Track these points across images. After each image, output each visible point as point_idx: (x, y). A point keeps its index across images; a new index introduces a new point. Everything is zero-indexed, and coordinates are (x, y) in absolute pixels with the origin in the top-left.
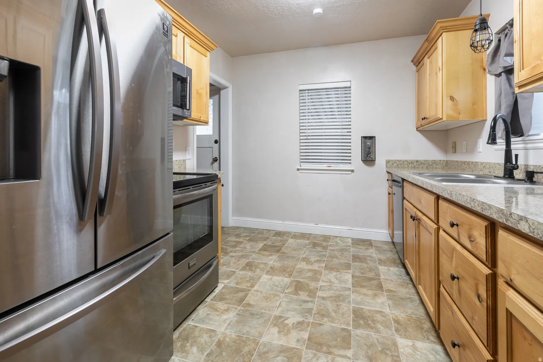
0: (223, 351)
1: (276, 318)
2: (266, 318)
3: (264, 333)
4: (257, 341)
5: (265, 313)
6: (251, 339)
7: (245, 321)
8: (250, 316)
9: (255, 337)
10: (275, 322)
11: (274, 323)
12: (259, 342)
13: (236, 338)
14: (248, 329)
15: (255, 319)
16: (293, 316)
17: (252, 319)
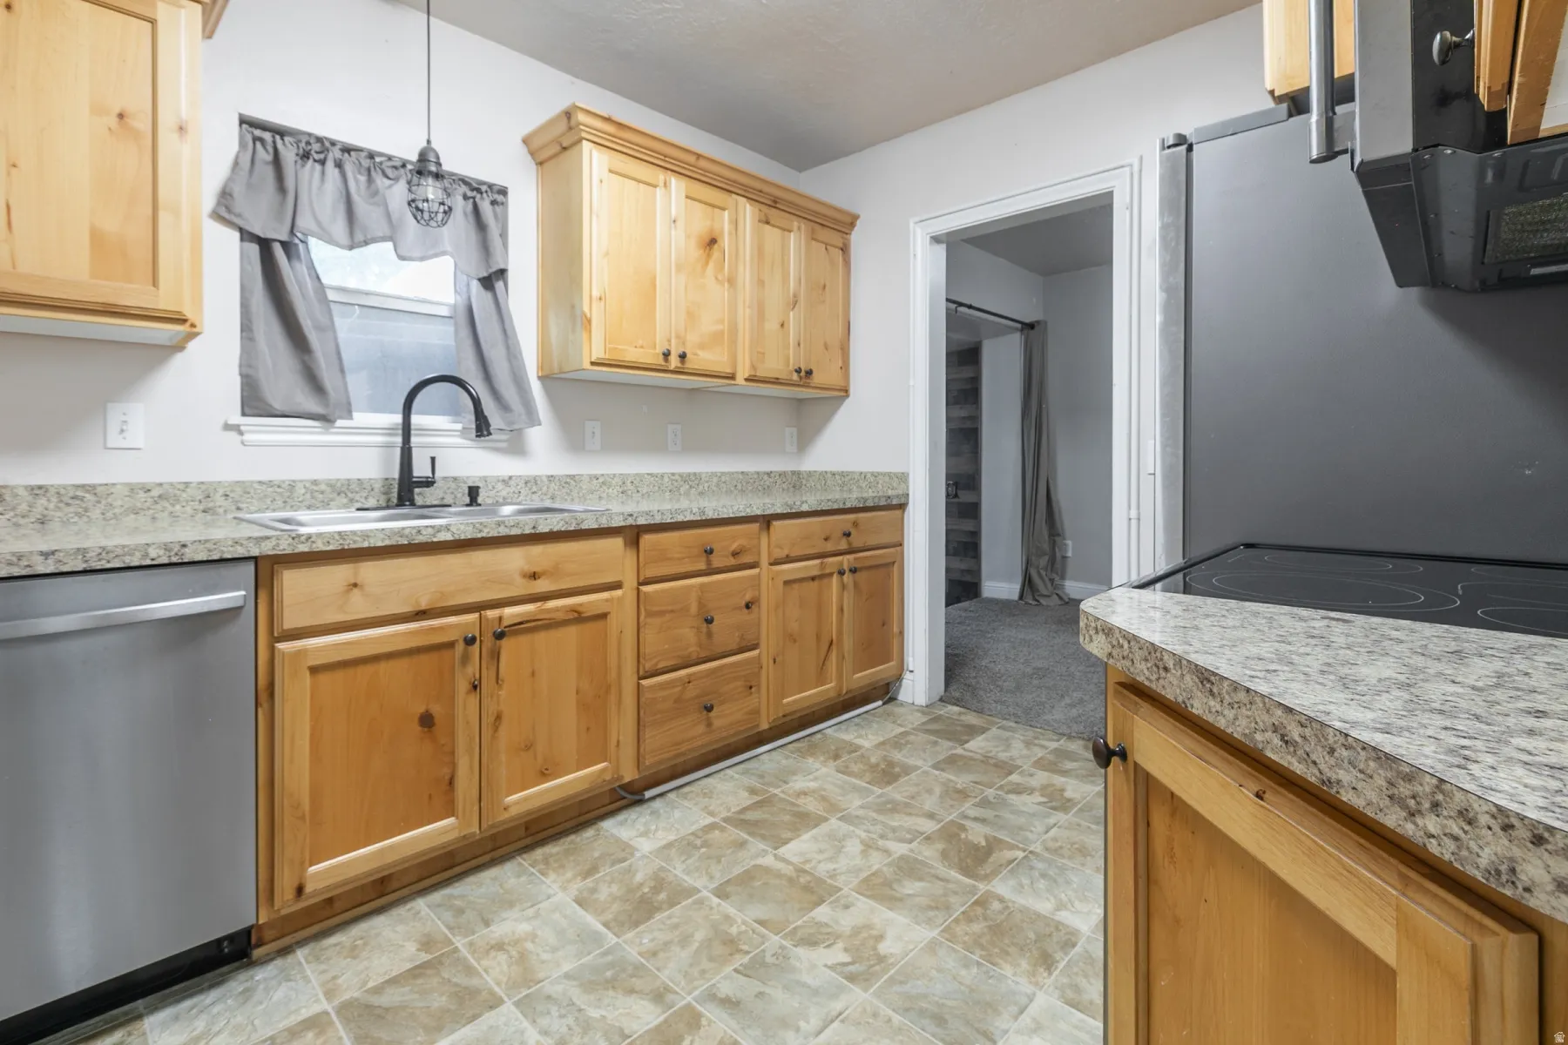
0: (1036, 942)
1: (866, 980)
2: (897, 988)
3: (922, 949)
4: (947, 936)
5: (894, 1010)
6: (961, 946)
7: (967, 1003)
8: (947, 1017)
9: (949, 947)
10: (877, 968)
11: (883, 965)
12: (942, 931)
13: (1000, 961)
14: (963, 972)
15: (937, 999)
16: (813, 967)
17: (944, 1001)
